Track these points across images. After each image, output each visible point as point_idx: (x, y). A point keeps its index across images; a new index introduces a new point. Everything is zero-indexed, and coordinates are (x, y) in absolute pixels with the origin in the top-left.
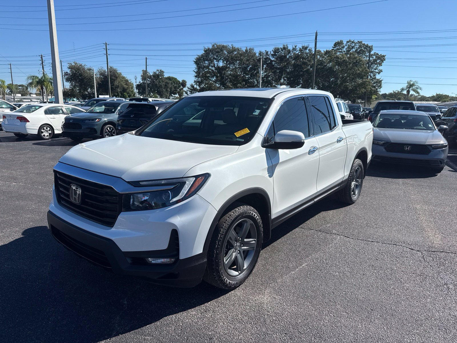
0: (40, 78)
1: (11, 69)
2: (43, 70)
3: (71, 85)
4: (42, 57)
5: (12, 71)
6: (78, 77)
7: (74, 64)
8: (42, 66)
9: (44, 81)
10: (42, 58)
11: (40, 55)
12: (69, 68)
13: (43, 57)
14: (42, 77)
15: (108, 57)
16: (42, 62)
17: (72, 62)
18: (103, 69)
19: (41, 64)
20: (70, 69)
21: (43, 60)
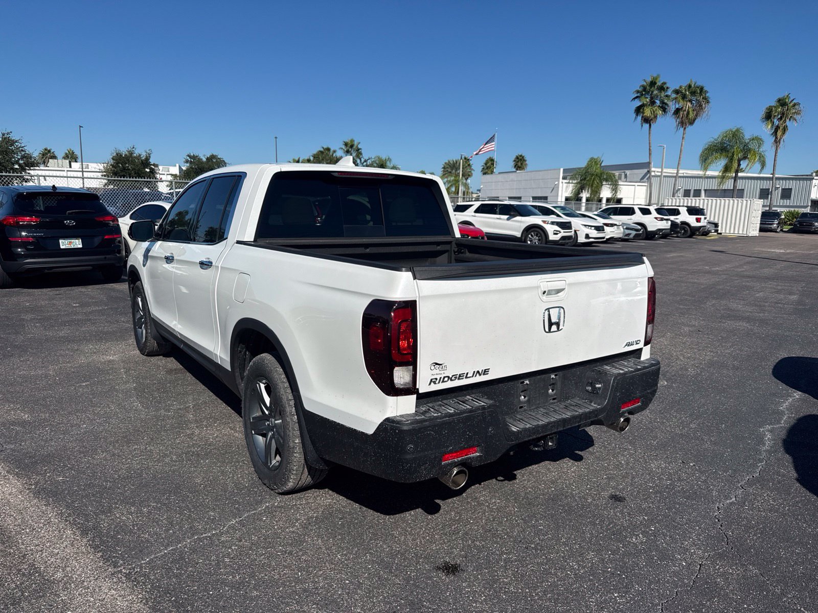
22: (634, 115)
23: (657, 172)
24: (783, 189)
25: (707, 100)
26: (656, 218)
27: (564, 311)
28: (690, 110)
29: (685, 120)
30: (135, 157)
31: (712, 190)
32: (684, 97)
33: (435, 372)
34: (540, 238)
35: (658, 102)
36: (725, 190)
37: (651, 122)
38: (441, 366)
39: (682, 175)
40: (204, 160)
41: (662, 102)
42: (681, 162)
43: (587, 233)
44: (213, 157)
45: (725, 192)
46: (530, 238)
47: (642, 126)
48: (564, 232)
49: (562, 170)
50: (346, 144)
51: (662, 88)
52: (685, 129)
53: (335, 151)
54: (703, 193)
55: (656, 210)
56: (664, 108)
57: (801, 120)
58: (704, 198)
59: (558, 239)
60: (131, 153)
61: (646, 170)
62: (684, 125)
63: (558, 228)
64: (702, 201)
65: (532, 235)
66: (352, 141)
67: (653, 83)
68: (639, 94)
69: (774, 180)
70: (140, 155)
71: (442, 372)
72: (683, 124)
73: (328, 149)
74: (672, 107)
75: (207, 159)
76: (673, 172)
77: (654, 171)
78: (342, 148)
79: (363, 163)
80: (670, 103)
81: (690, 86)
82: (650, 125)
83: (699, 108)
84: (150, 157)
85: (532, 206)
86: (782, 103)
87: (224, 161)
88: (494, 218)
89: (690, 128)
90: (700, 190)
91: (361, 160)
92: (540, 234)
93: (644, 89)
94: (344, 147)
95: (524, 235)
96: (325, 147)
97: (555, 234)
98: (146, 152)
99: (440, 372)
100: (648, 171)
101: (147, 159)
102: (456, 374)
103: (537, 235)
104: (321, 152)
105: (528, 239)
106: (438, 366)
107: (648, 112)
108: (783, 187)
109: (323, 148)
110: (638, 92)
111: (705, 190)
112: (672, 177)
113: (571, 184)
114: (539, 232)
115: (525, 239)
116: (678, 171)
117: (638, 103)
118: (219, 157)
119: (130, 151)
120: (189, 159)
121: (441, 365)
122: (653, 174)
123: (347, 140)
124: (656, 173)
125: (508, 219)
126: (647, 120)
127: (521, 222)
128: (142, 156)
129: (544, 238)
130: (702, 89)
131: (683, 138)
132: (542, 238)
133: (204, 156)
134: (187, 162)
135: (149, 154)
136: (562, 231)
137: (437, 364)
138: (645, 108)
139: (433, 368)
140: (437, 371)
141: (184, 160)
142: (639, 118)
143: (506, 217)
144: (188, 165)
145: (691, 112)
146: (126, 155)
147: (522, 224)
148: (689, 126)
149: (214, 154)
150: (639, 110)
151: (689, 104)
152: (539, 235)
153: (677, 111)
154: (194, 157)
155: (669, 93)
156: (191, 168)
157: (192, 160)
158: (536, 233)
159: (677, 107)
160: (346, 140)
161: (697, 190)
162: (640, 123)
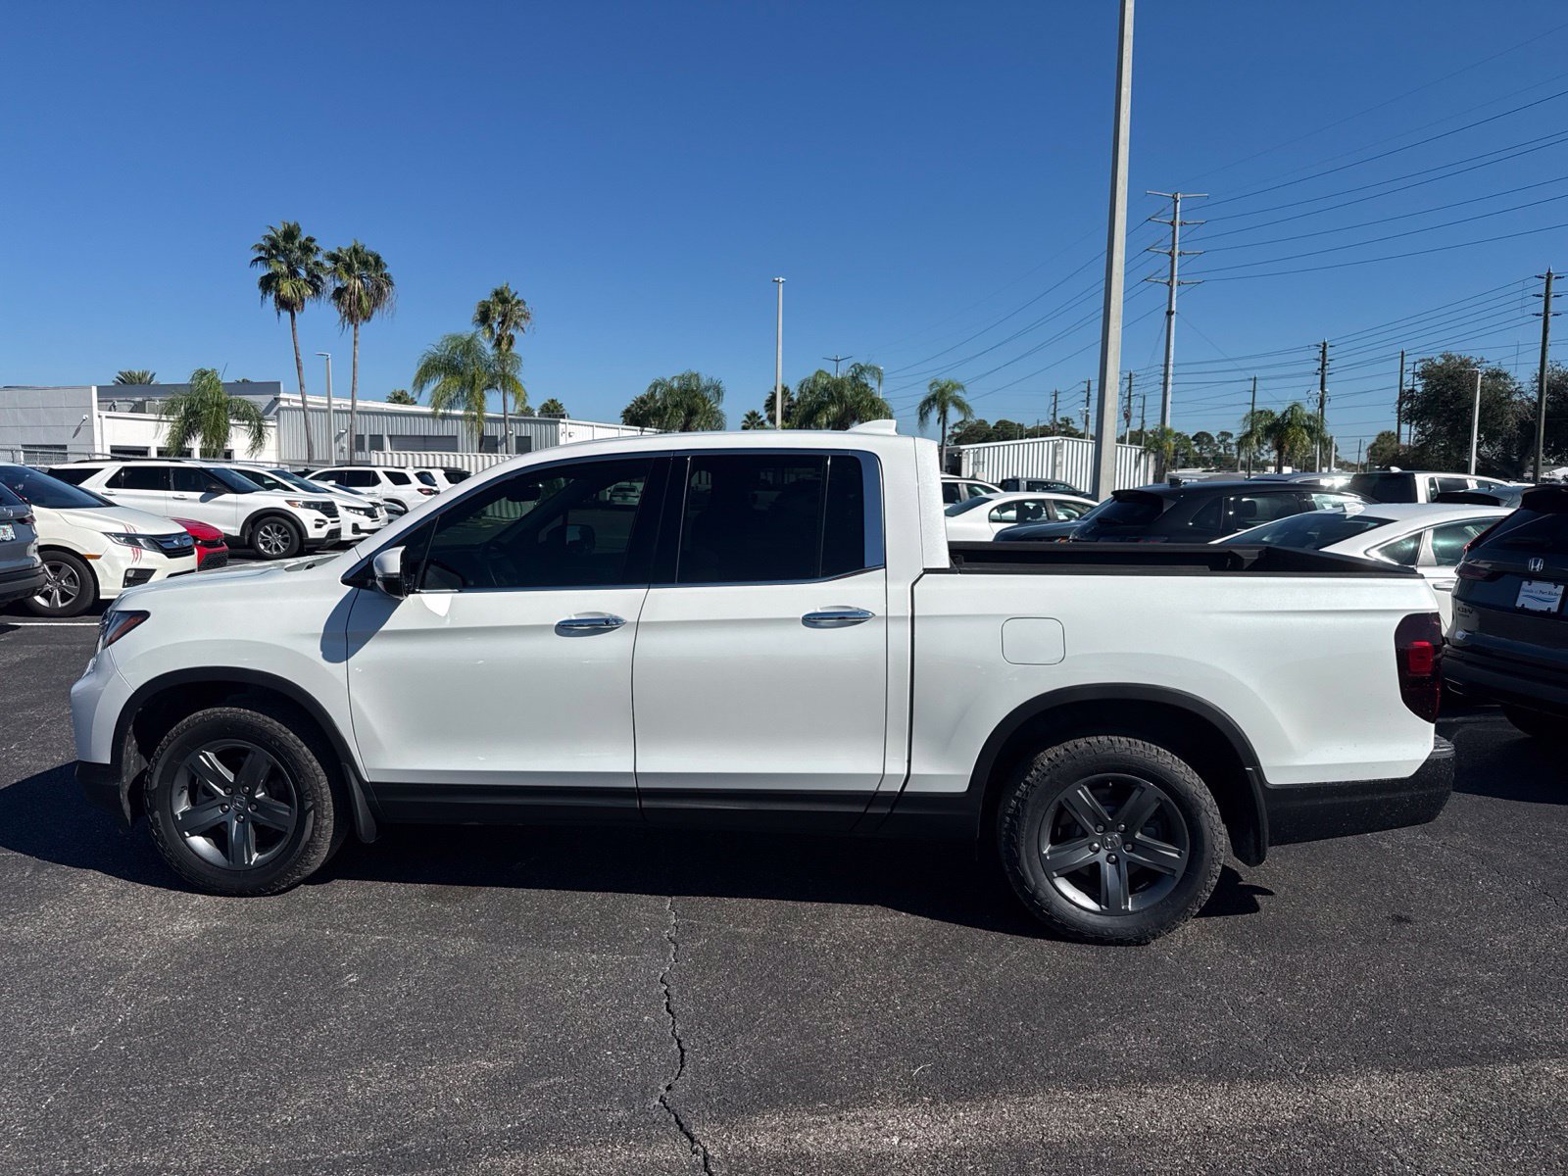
0: (1278, 415)
1: (1254, 391)
2: (1322, 388)
3: (1420, 433)
4: (1324, 348)
5: (1256, 398)
6: (1446, 403)
7: (1444, 361)
8: (1319, 377)
9: (1289, 424)
10: (1324, 352)
11: (1321, 343)
12: (1423, 375)
13: (1328, 350)
14: (1286, 412)
15: (1550, 325)
16: (1323, 366)
17: (1435, 356)
18: (1558, 368)
19: (1320, 372)
20: (1423, 378)
21: (1327, 358)
22: (260, 292)
23: (294, 401)
24: (518, 438)
25: (390, 283)
26: (420, 490)
28: (362, 293)
29: (355, 310)
31: (401, 436)
32: (349, 269)
34: (287, 536)
35: (303, 273)
36: (425, 437)
37: (295, 308)
39: (338, 408)
41: (309, 272)
42: (357, 386)
43: (355, 522)
45: (425, 441)
46: (263, 537)
47: (279, 313)
48: (332, 522)
49: (94, 390)
51: (307, 249)
52: (356, 327)
54: (387, 441)
55: (417, 475)
56: (314, 282)
57: (531, 329)
58: (390, 451)
59: (324, 536)
61: (270, 398)
62: (355, 319)
63: (322, 516)
64: (389, 456)
65: (266, 531)
67: (290, 235)
68: (262, 254)
69: (507, 422)
72: (352, 317)
74: (330, 284)
76: (321, 401)
77: (288, 400)
80: (326, 278)
81: (356, 251)
82: (293, 315)
83: (378, 295)
85: (238, 471)
86: (501, 297)
88: (166, 498)
89: (364, 327)
90: (382, 436)
92: (286, 527)
93: (274, 245)
95: (247, 532)
97: (318, 526)
100: (275, 399)
103: (279, 531)
105: (259, 539)
107: (287, 289)
108: (518, 435)
110: (261, 248)
111: (390, 437)
112: (320, 411)
113: (165, 424)
114: (282, 524)
115: (250, 540)
116: (329, 400)
117: (263, 271)
122: (283, 404)
124: (291, 403)
125: (203, 500)
126: (285, 304)
127: (237, 504)
129: (296, 536)
130: (377, 259)
131: (355, 342)
132: (291, 534)
136: (329, 520)
138: (281, 282)
142: (271, 299)
143: (198, 495)
145: (364, 298)
147: (240, 509)
148: (365, 323)
150: (267, 283)
151: (358, 282)
152: (284, 530)
153: (339, 294)
155: (320, 258)
158: (275, 526)
159: (338, 285)
161: (374, 436)
162: (274, 308)
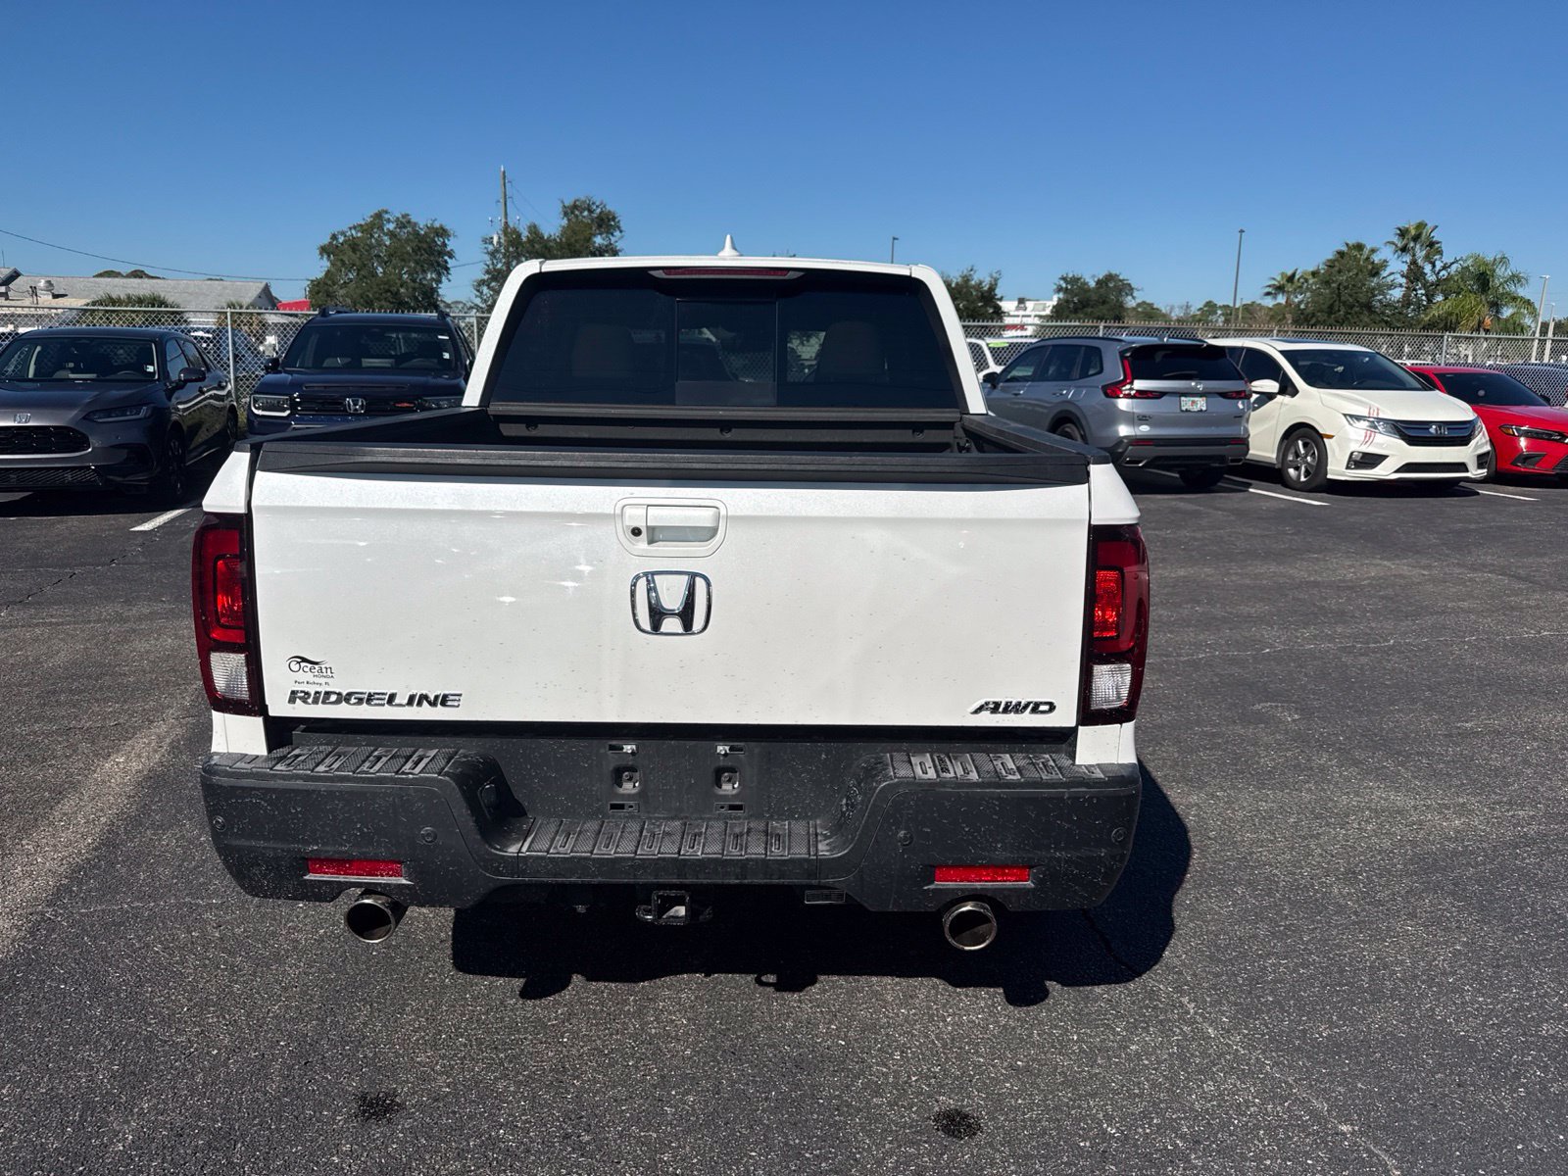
27: (709, 585)
30: (973, 287)
33: (301, 676)
38: (316, 667)
40: (1092, 284)
44: (1110, 277)
50: (1403, 233)
53: (1373, 251)
60: (966, 279)
66: (1421, 226)
70: (981, 283)
71: (323, 680)
73: (1360, 247)
75: (1099, 282)
78: (1393, 243)
79: (1440, 271)
84: (996, 284)
87: (1129, 285)
91: (1434, 266)
94: (1396, 239)
96: (1351, 242)
98: (992, 277)
99: (317, 680)
101: (992, 289)
102: (364, 691)
104: (1341, 254)
106: (310, 666)
109: (1347, 245)
118: (1121, 277)
119: (966, 276)
120: (1064, 285)
121: (317, 663)
123: (1410, 223)
128: (984, 284)
133: (1094, 276)
134: (1059, 289)
135: (996, 280)
137: (304, 660)
139: (295, 667)
140: (309, 677)
141: (1055, 287)
144: (1061, 295)
146: (957, 284)
149: (1113, 272)
154: (1075, 280)
156: (1067, 301)
157: (1069, 287)
160: (1403, 225)
